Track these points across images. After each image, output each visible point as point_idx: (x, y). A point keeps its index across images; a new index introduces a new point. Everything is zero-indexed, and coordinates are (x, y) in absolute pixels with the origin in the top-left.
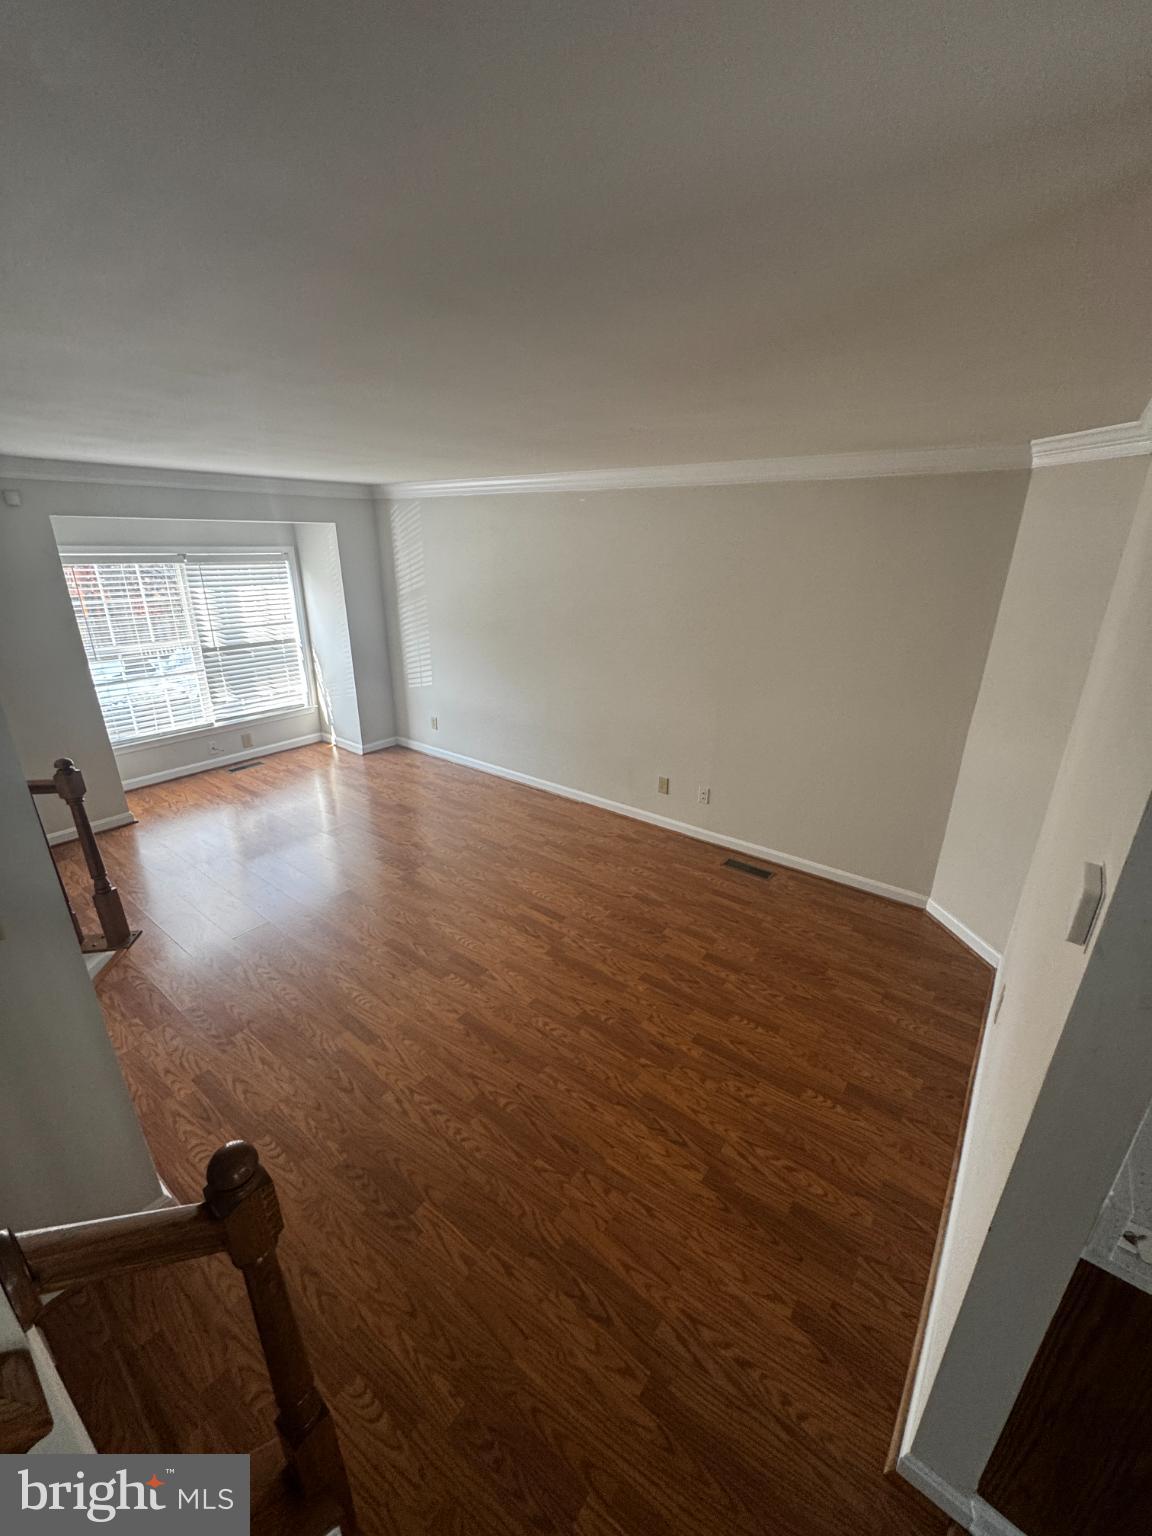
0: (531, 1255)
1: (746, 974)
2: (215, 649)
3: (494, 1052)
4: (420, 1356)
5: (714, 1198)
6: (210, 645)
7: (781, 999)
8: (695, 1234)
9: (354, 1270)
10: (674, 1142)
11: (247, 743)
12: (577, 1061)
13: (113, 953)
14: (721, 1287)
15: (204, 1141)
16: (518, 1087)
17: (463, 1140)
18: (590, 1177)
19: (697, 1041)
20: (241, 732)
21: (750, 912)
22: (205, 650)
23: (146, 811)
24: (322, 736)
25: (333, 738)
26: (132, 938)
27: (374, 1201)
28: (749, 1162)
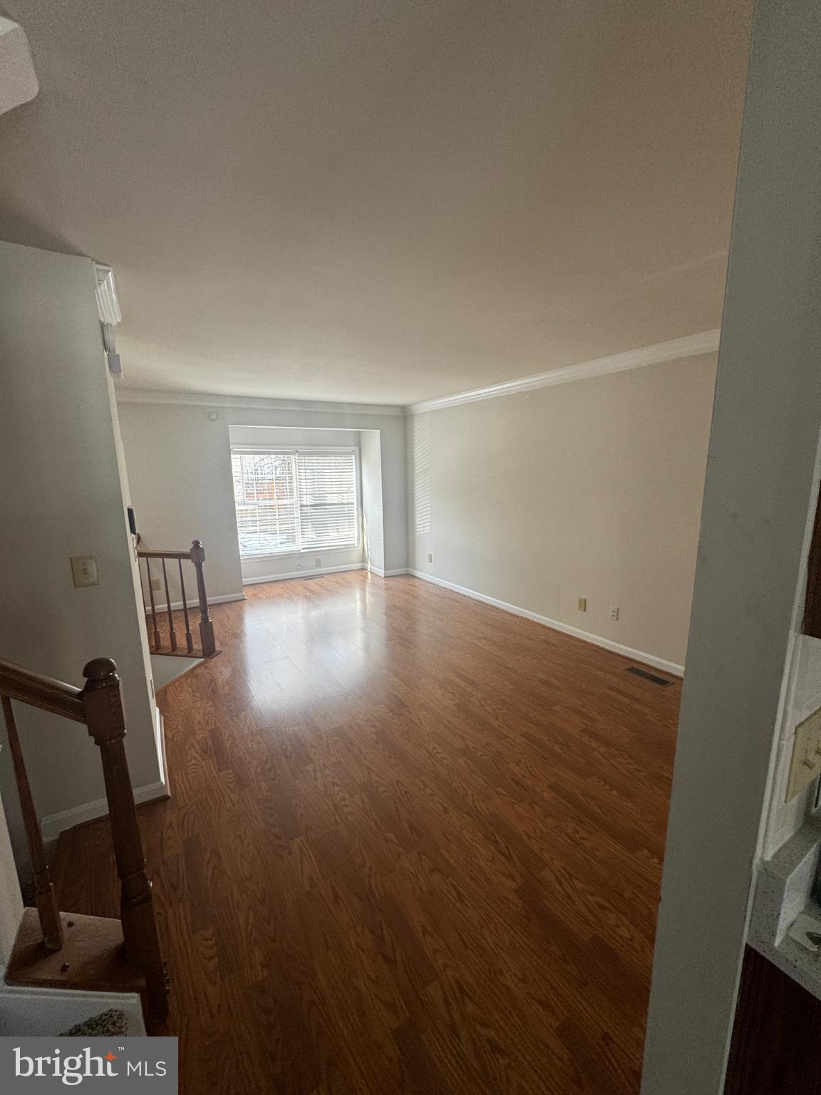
0: (356, 894)
1: (616, 749)
2: (307, 506)
3: (391, 757)
4: (254, 930)
5: (520, 905)
6: (305, 503)
7: (644, 774)
8: (492, 927)
9: (241, 863)
10: (503, 854)
11: (318, 565)
12: (447, 777)
13: (203, 659)
14: (499, 977)
15: (198, 763)
16: (397, 783)
17: (344, 805)
18: (423, 857)
19: (551, 787)
20: (316, 556)
21: (639, 707)
22: (302, 506)
23: (254, 595)
24: (363, 566)
25: (369, 566)
26: (216, 654)
27: (272, 825)
28: (563, 889)
